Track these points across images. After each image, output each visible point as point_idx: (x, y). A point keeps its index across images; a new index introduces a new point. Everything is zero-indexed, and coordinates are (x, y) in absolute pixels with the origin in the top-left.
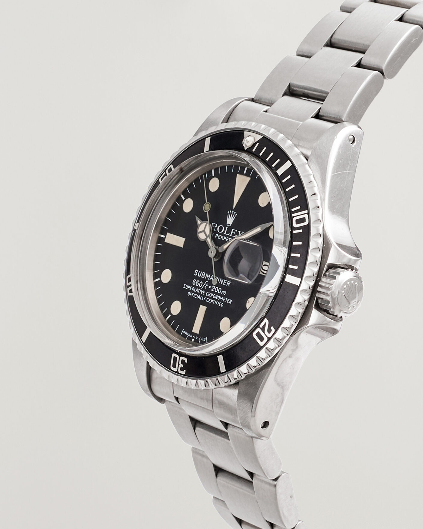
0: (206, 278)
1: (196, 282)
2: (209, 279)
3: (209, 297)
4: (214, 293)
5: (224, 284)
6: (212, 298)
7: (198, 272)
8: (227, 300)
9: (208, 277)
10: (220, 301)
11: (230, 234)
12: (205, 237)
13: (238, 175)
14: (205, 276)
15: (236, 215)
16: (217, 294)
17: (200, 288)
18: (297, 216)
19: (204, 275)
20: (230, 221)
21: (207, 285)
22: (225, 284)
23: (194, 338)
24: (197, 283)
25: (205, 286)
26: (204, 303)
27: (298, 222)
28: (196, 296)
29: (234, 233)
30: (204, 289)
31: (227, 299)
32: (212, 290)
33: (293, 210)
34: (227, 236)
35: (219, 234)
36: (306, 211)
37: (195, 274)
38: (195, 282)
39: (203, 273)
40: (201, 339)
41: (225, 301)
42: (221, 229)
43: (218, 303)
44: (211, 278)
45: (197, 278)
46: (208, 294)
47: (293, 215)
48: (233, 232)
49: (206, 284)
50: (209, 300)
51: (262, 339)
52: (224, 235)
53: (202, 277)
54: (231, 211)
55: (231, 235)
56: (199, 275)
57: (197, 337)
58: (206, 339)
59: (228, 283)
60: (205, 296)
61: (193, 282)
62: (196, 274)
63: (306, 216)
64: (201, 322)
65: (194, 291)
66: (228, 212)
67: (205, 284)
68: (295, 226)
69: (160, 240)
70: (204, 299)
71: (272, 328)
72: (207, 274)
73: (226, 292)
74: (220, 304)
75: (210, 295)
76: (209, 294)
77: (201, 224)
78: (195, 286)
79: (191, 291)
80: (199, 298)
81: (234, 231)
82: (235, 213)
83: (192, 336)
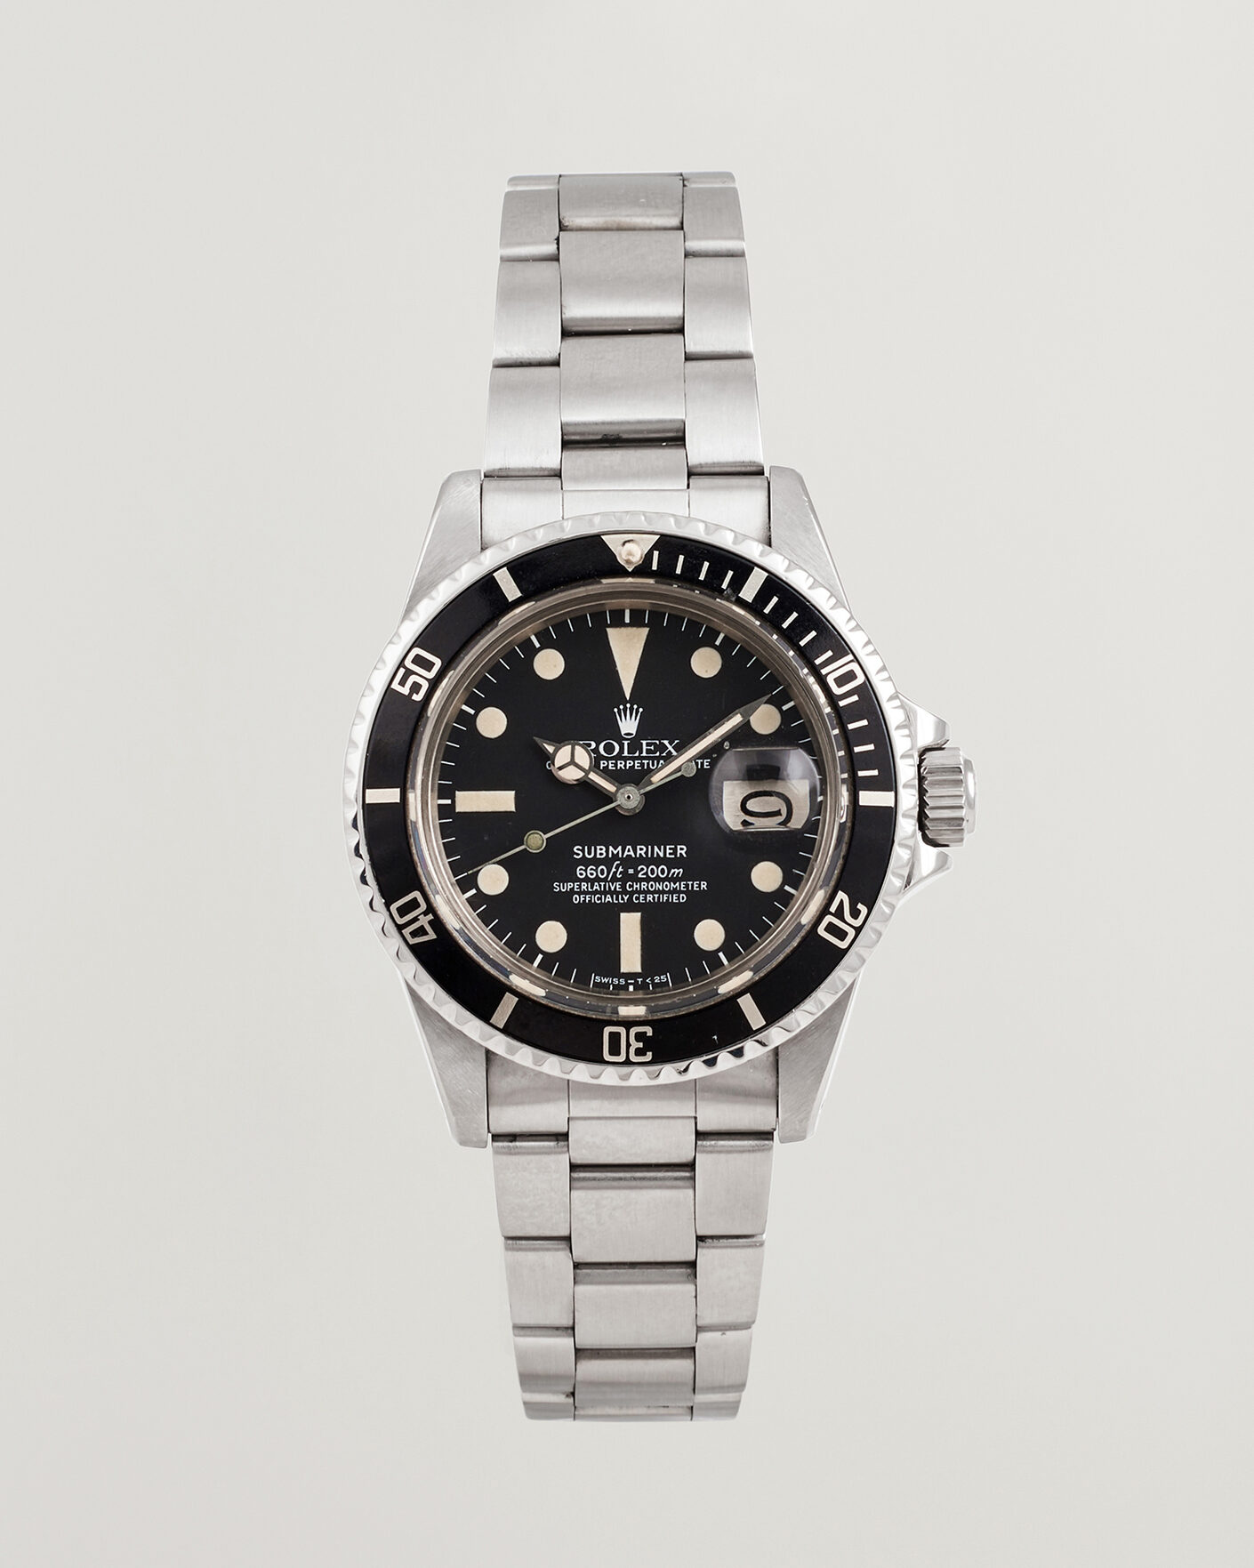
0: (610, 856)
1: (586, 871)
2: (620, 856)
3: (640, 892)
4: (648, 880)
5: (668, 856)
6: (647, 892)
7: (584, 848)
8: (692, 885)
9: (615, 852)
10: (675, 891)
11: (641, 752)
12: (582, 774)
13: (609, 630)
14: (607, 851)
15: (641, 710)
16: (657, 879)
17: (605, 880)
18: (832, 673)
19: (603, 851)
20: (629, 725)
21: (620, 869)
22: (670, 854)
23: (631, 984)
24: (589, 871)
25: (615, 873)
26: (630, 907)
27: (841, 681)
28: (598, 899)
29: (652, 748)
30: (614, 879)
31: (690, 883)
32: (640, 876)
33: (818, 662)
34: (634, 759)
35: (607, 759)
36: (850, 657)
37: (575, 856)
38: (584, 872)
39: (598, 847)
40: (653, 980)
41: (688, 888)
42: (609, 748)
43: (668, 897)
44: (626, 853)
45: (585, 862)
46: (630, 886)
47: (824, 671)
48: (647, 746)
49: (617, 868)
50: (641, 898)
51: (841, 935)
52: (625, 759)
53: (598, 856)
54: (621, 707)
55: (644, 754)
56: (589, 854)
57: (640, 980)
58: (667, 977)
59: (679, 851)
60: (624, 892)
61: (578, 872)
62: (578, 854)
63: (854, 667)
64: (639, 948)
65: (590, 890)
66: (616, 710)
67: (614, 870)
68: (837, 691)
69: (444, 811)
70: (626, 898)
71: (860, 906)
72: (611, 847)
73: (681, 870)
74: (675, 898)
75: (638, 886)
76: (635, 886)
77: (556, 751)
78: (587, 879)
79: (579, 893)
80: (610, 900)
81: (648, 744)
82: (635, 707)
83: (626, 981)
